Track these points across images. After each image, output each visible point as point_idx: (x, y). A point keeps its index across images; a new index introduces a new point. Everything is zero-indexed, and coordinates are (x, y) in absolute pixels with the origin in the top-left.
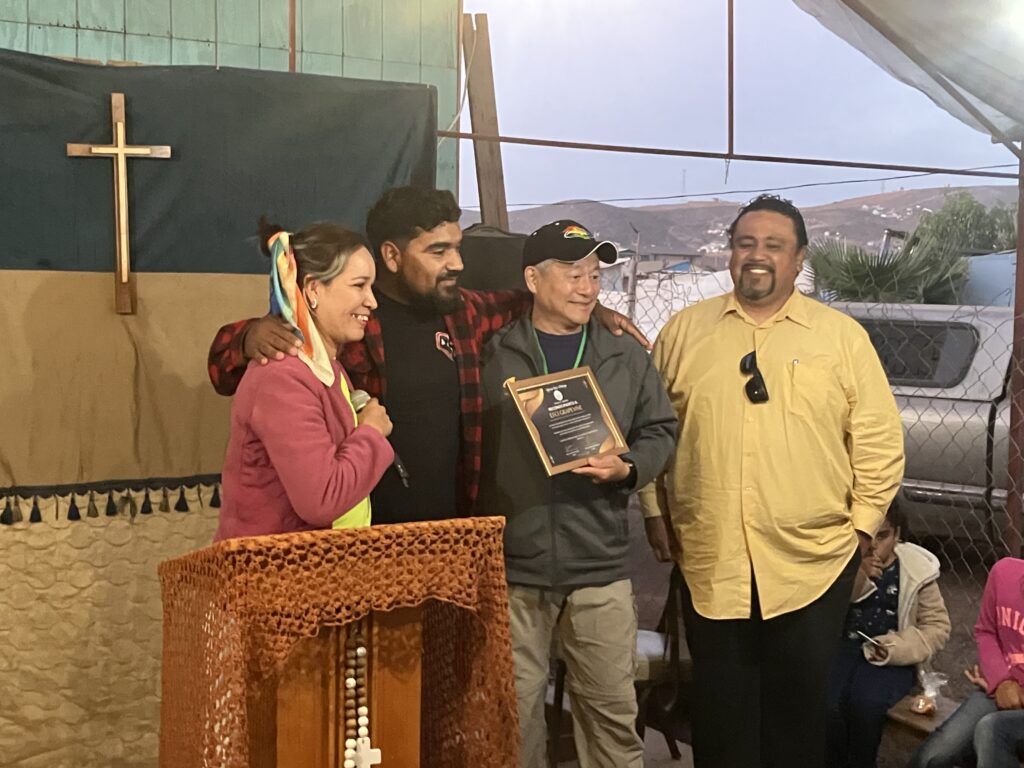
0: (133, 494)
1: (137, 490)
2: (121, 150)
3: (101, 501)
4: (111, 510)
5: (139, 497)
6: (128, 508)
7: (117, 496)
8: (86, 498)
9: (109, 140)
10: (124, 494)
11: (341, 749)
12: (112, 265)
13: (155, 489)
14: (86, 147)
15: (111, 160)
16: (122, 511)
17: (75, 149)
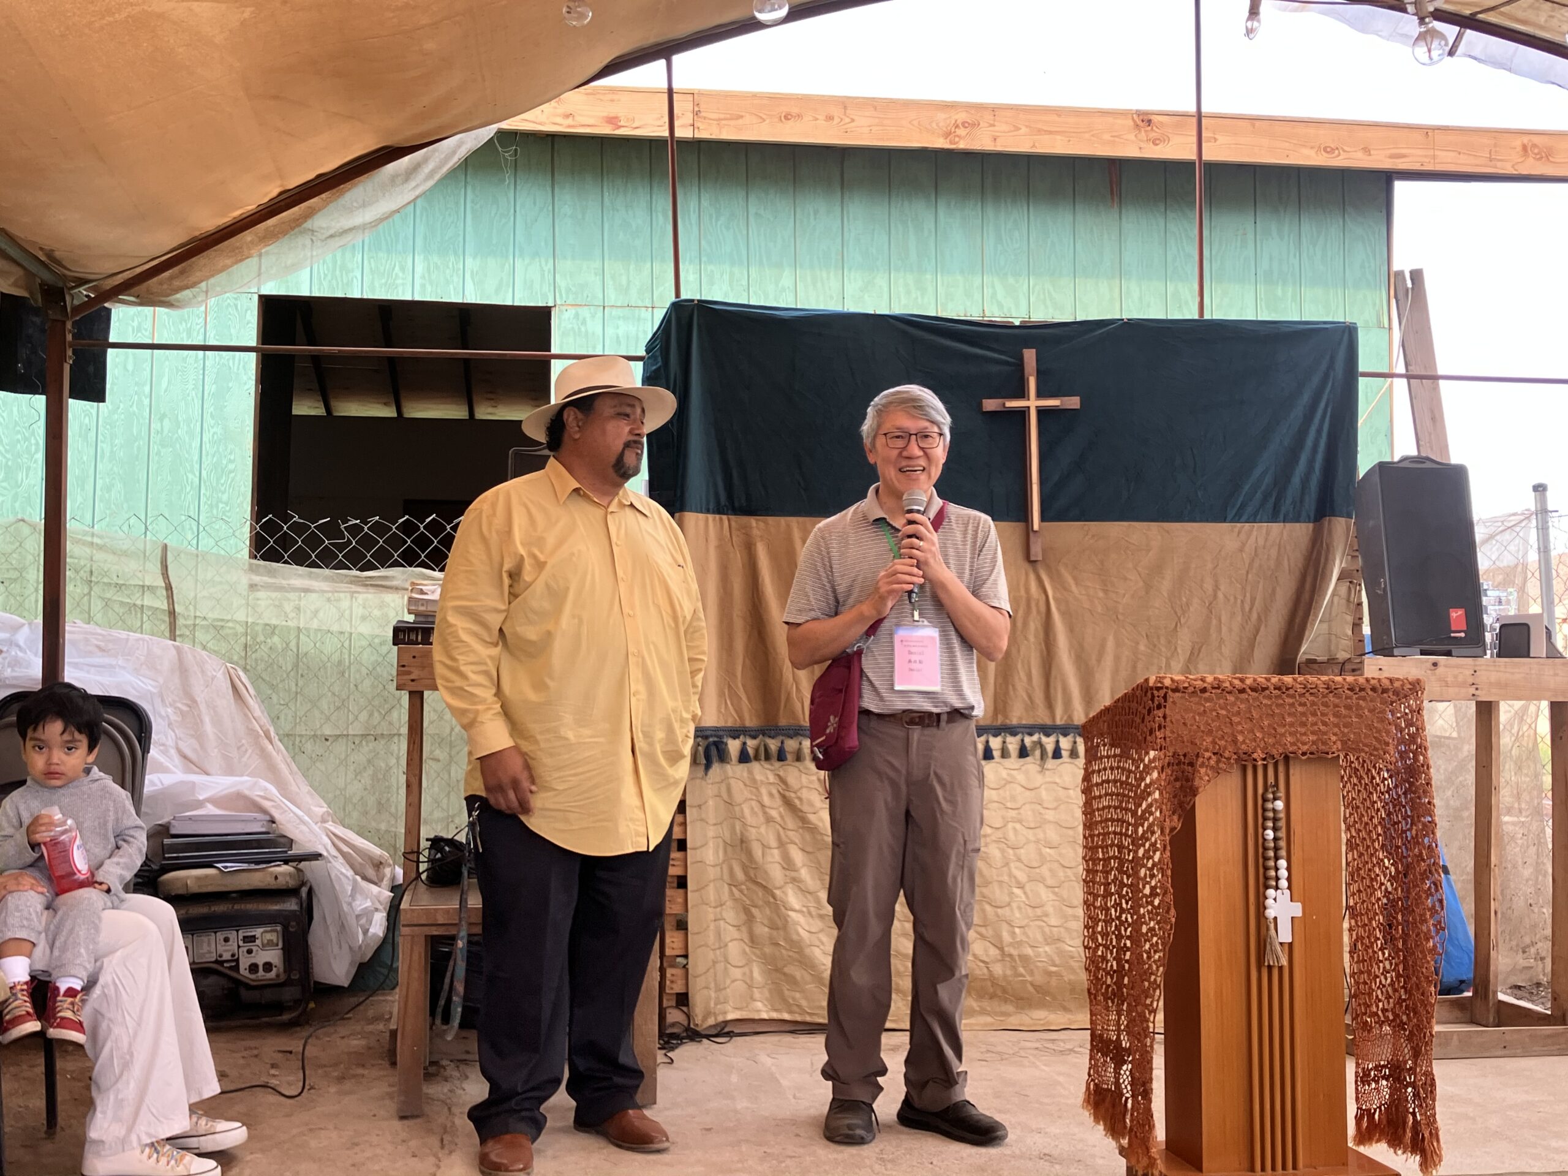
0: (1044, 739)
1: (1048, 735)
2: (1033, 403)
3: (1013, 743)
4: (1023, 753)
5: (1049, 742)
6: (1038, 753)
7: (1028, 740)
8: (999, 739)
9: (1022, 394)
10: (1035, 737)
11: (1261, 899)
12: (1024, 516)
13: (1065, 735)
14: (1000, 401)
15: (1023, 413)
16: (1033, 755)
17: (990, 405)
